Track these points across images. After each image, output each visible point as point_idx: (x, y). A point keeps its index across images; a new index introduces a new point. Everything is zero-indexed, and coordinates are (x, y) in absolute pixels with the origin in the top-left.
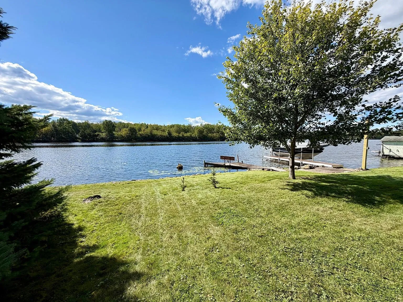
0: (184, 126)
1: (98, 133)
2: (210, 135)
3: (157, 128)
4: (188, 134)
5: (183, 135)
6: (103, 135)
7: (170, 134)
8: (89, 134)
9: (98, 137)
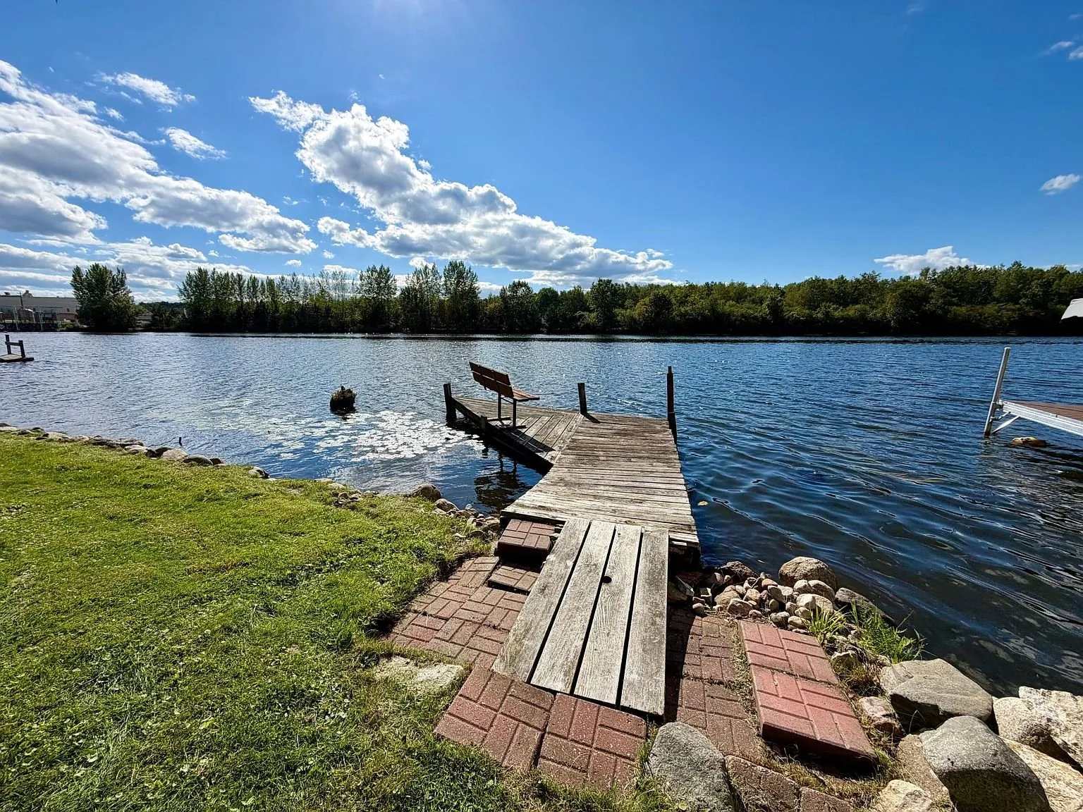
0: (842, 281)
1: (582, 313)
2: (963, 310)
3: (741, 293)
4: (852, 311)
5: (827, 314)
6: (591, 318)
7: (776, 309)
8: (564, 316)
9: (579, 323)
